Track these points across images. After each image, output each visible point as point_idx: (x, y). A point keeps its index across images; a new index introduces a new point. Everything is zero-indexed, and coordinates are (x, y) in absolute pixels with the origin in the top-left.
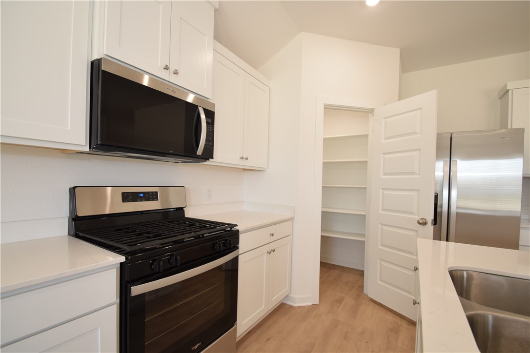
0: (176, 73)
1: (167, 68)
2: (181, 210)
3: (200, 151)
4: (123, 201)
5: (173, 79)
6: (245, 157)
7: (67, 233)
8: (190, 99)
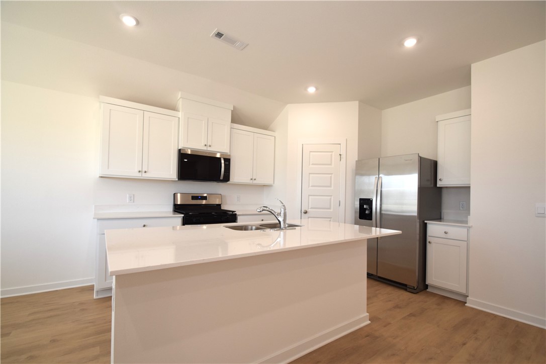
0: (210, 146)
1: (205, 145)
2: (219, 205)
3: (222, 178)
4: (192, 199)
5: (209, 149)
6: (253, 178)
7: (172, 210)
8: (218, 156)
